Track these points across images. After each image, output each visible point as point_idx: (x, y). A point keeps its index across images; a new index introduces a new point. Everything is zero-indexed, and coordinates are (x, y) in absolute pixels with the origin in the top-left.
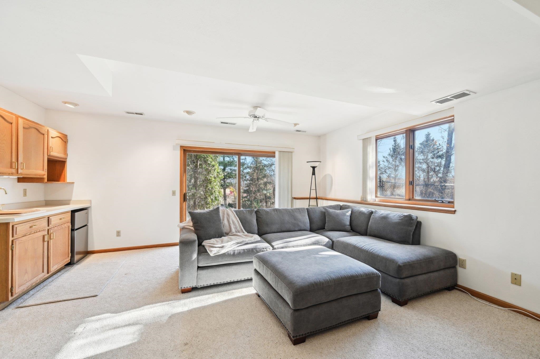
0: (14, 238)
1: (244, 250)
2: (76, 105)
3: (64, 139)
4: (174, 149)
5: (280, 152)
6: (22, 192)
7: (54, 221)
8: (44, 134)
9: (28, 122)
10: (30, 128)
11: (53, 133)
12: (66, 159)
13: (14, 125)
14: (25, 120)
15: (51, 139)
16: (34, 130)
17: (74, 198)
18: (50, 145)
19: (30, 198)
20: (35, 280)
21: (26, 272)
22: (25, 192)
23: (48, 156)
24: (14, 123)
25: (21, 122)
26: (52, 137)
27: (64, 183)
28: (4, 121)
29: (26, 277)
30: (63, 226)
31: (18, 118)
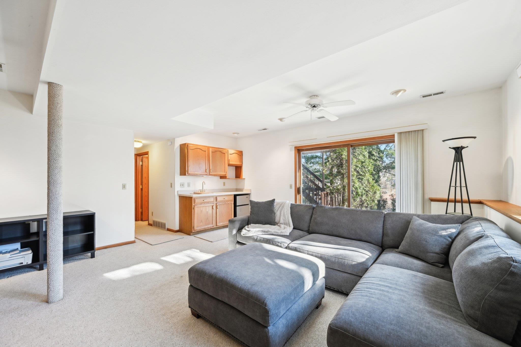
0: (194, 204)
1: (264, 238)
2: (238, 134)
3: (240, 154)
4: (291, 150)
5: (400, 133)
6: (223, 184)
7: (219, 199)
8: (225, 153)
9: (215, 149)
10: (216, 151)
11: (231, 151)
12: (242, 165)
13: (207, 152)
14: (212, 148)
15: (229, 155)
16: (218, 152)
17: (245, 188)
18: (229, 158)
19: (227, 187)
20: (206, 227)
21: (202, 222)
22: (224, 184)
23: (228, 164)
24: (206, 151)
25: (211, 149)
26: (230, 154)
27: (242, 179)
28: (201, 151)
29: (201, 224)
30: (226, 203)
31: (209, 148)
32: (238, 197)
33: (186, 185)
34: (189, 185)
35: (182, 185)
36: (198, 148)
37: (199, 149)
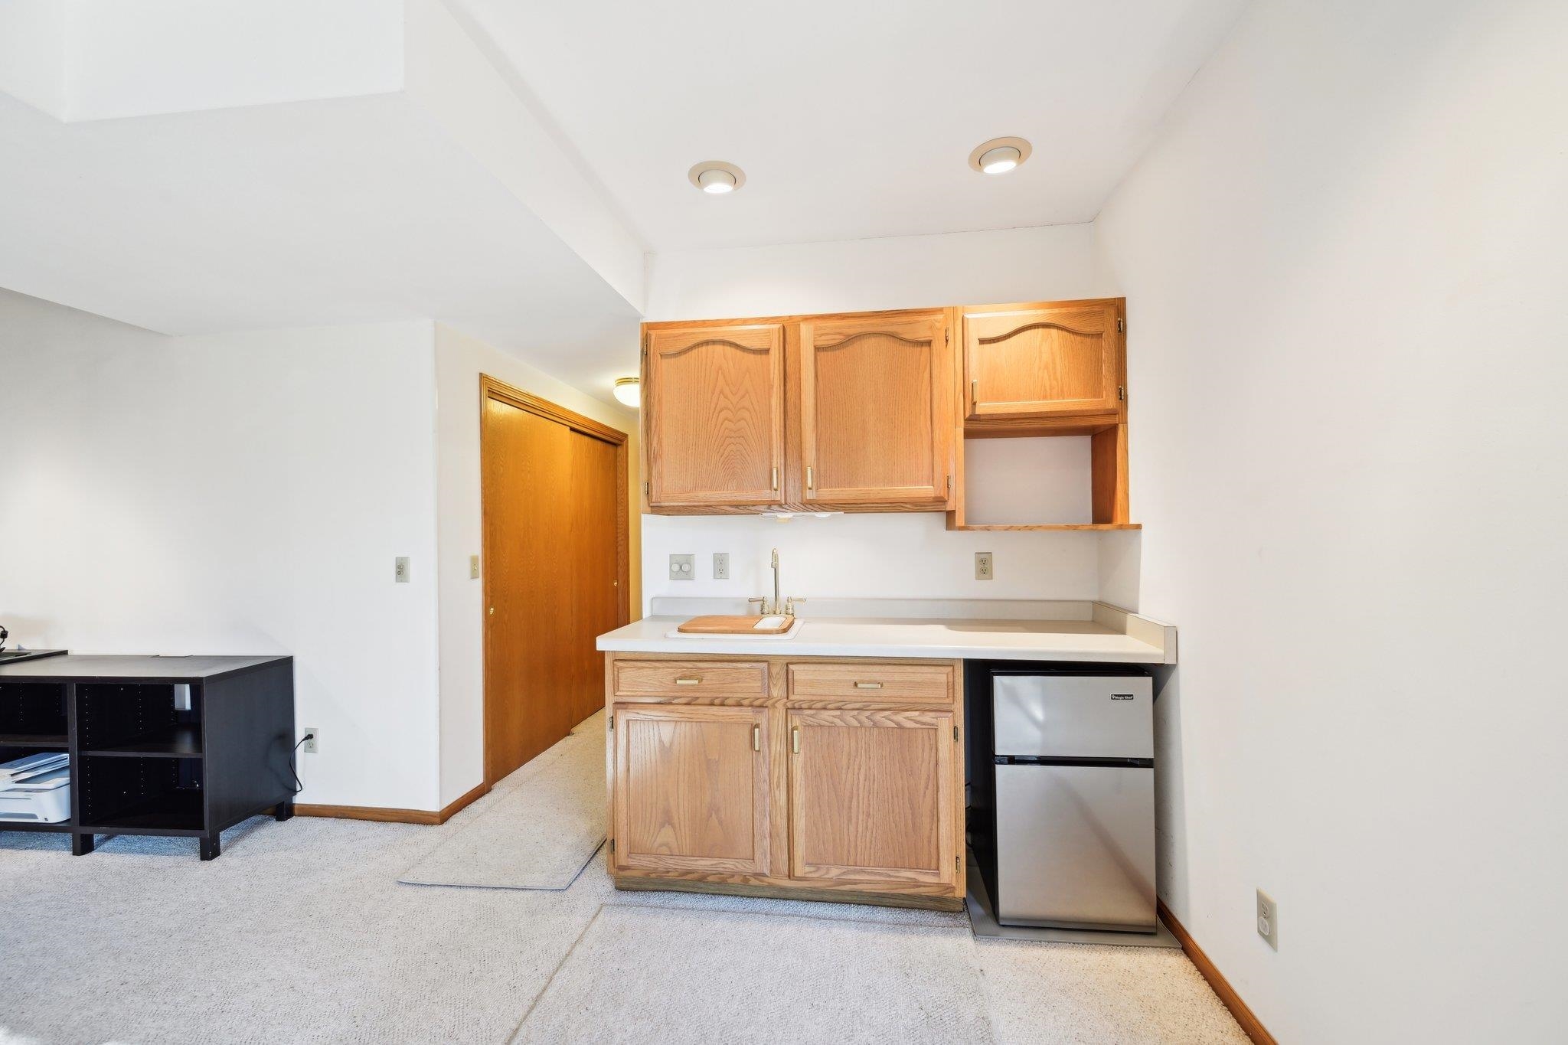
8: (929, 343)
9: (844, 323)
10: (850, 340)
11: (993, 320)
13: (776, 352)
14: (816, 324)
15: (974, 346)
16: (870, 346)
17: (1142, 610)
18: (974, 374)
21: (668, 820)
22: (984, 566)
23: (967, 420)
24: (772, 352)
25: (806, 331)
26: (982, 341)
27: (1121, 527)
28: (739, 353)
29: (666, 835)
30: (878, 717)
31: (787, 328)
32: (1001, 684)
33: (704, 566)
34: (720, 565)
35: (682, 568)
36: (714, 342)
37: (724, 343)
